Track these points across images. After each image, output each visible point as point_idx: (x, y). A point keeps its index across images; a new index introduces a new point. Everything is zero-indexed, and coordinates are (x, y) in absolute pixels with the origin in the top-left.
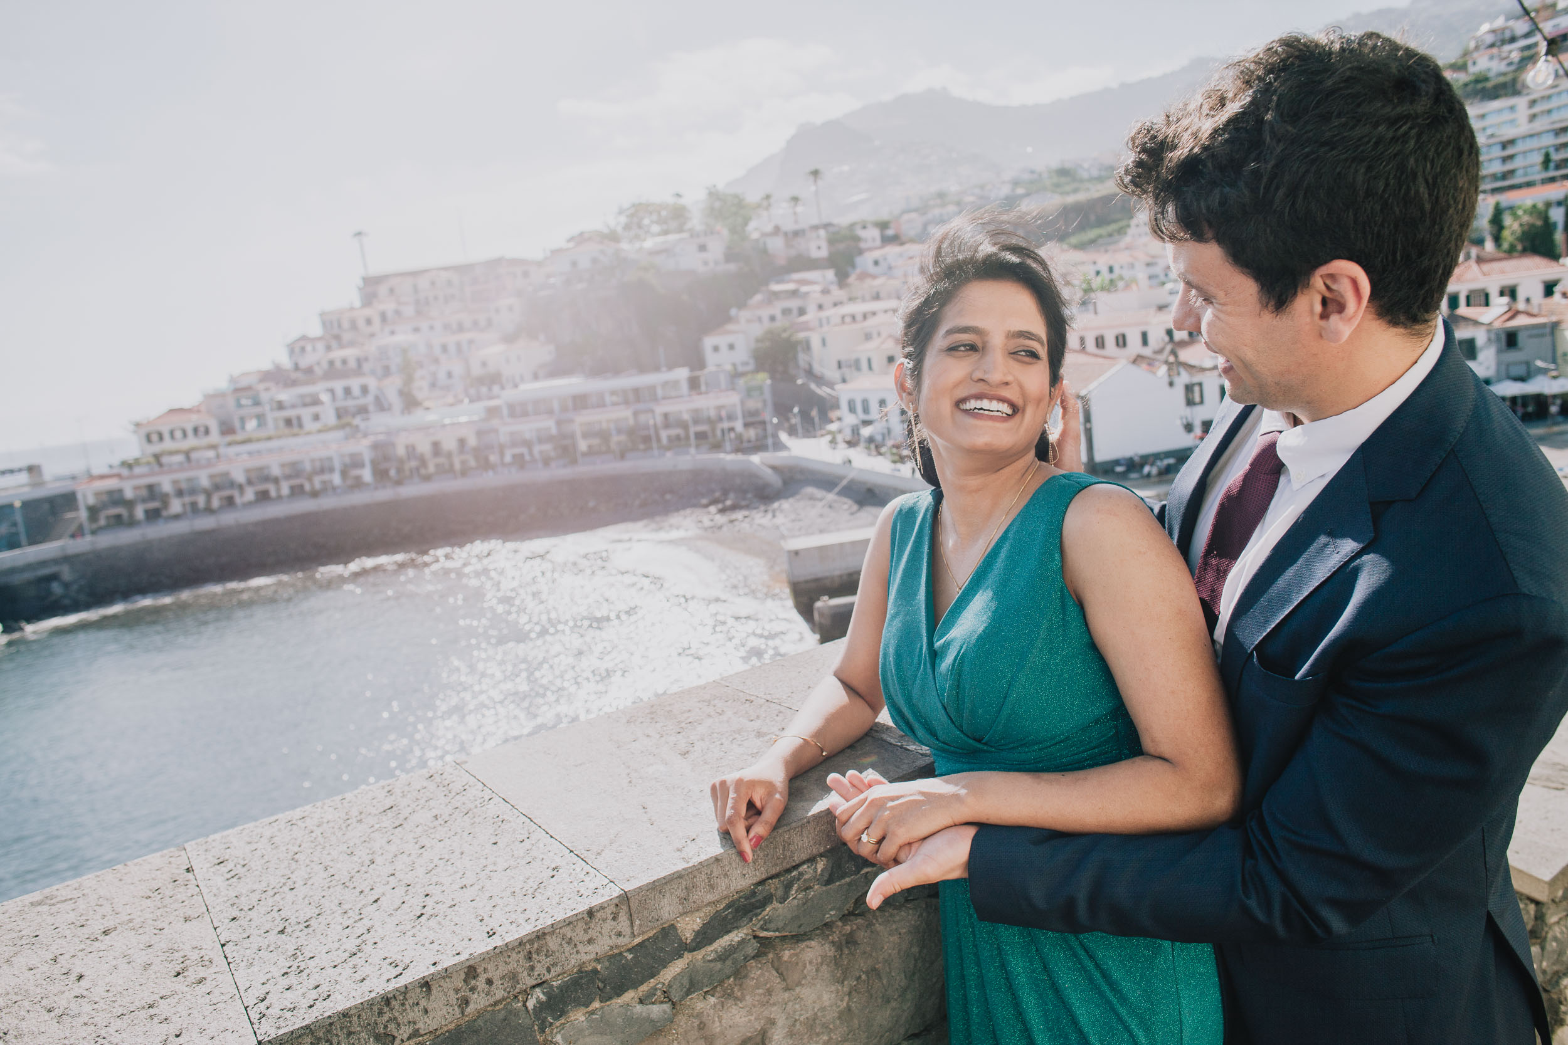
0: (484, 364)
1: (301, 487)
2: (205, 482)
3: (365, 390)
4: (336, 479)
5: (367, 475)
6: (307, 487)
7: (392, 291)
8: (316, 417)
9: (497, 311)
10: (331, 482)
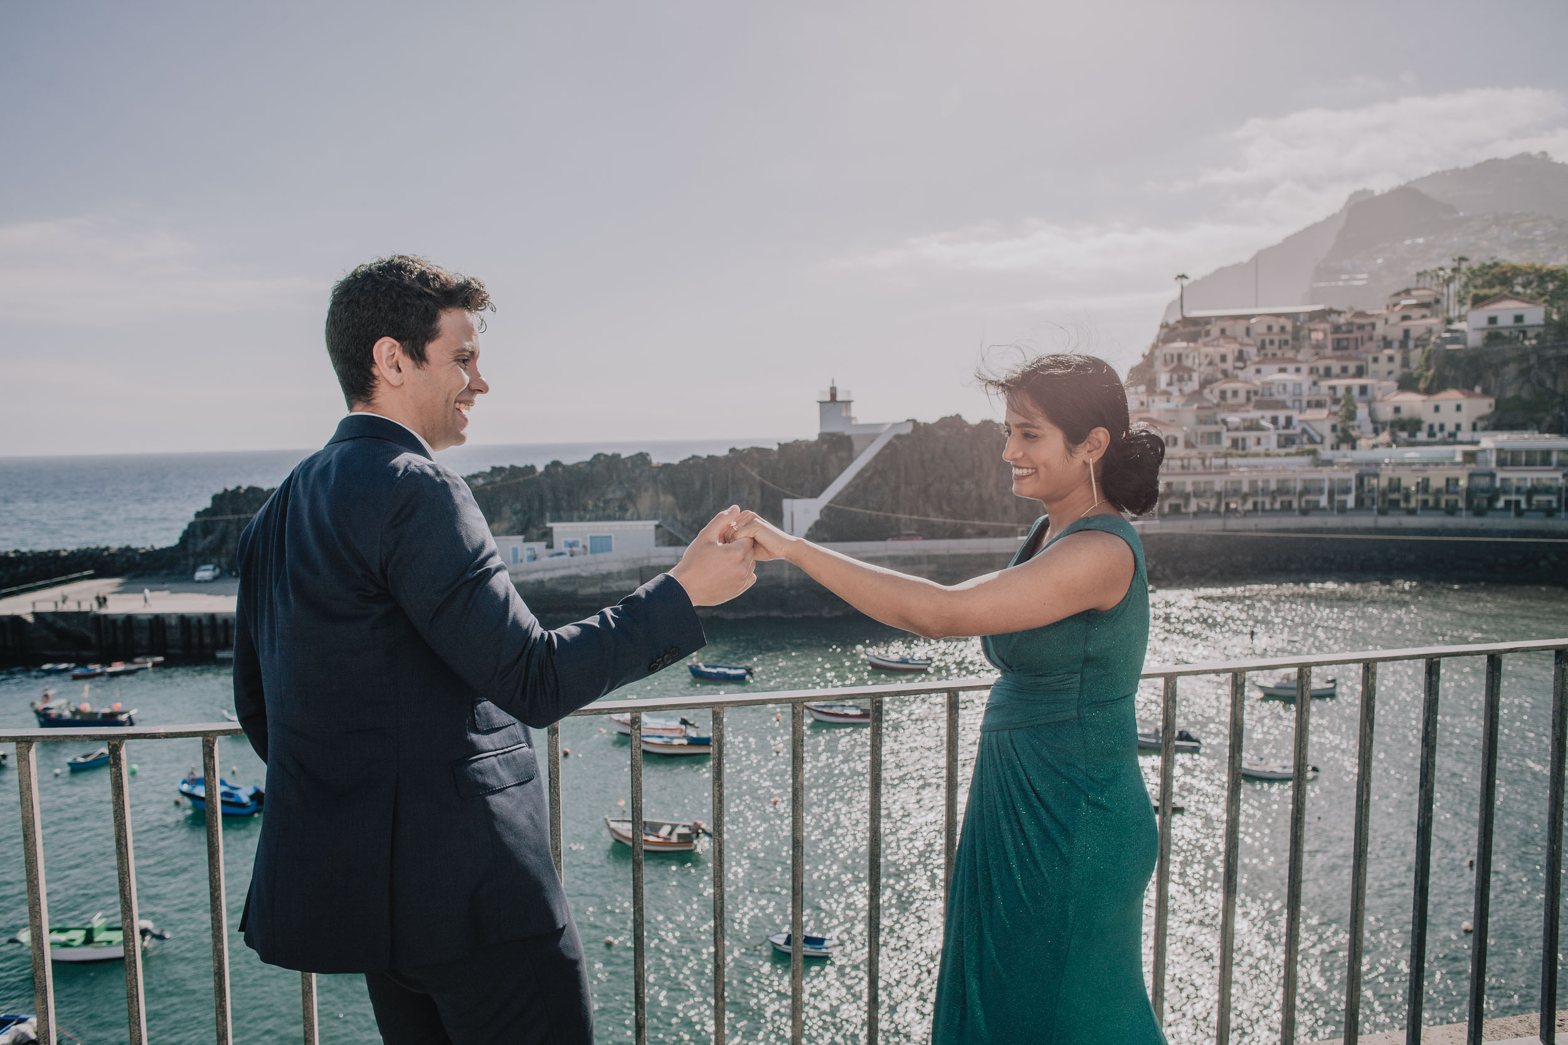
0: (1397, 410)
1: (1290, 503)
2: (1189, 488)
3: (1289, 421)
4: (1324, 501)
5: (1351, 501)
6: (1295, 505)
7: (1223, 331)
8: (1259, 442)
9: (1375, 360)
10: (1318, 502)
